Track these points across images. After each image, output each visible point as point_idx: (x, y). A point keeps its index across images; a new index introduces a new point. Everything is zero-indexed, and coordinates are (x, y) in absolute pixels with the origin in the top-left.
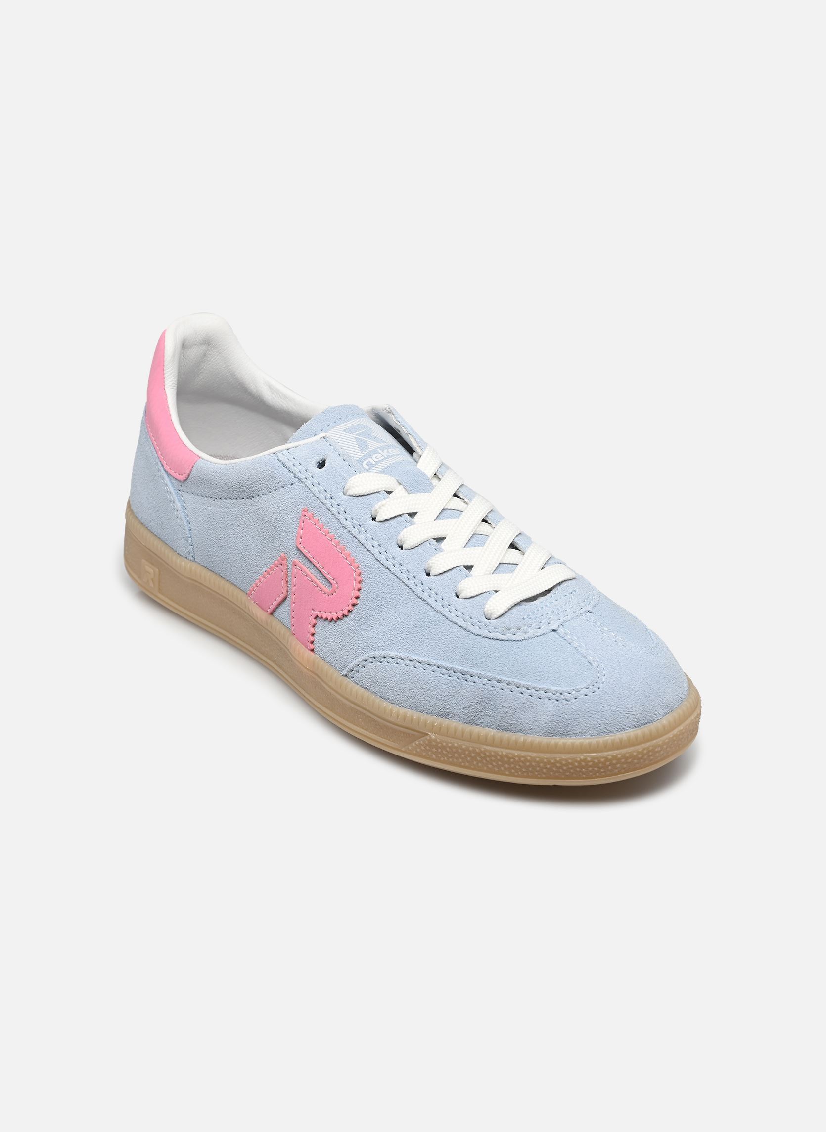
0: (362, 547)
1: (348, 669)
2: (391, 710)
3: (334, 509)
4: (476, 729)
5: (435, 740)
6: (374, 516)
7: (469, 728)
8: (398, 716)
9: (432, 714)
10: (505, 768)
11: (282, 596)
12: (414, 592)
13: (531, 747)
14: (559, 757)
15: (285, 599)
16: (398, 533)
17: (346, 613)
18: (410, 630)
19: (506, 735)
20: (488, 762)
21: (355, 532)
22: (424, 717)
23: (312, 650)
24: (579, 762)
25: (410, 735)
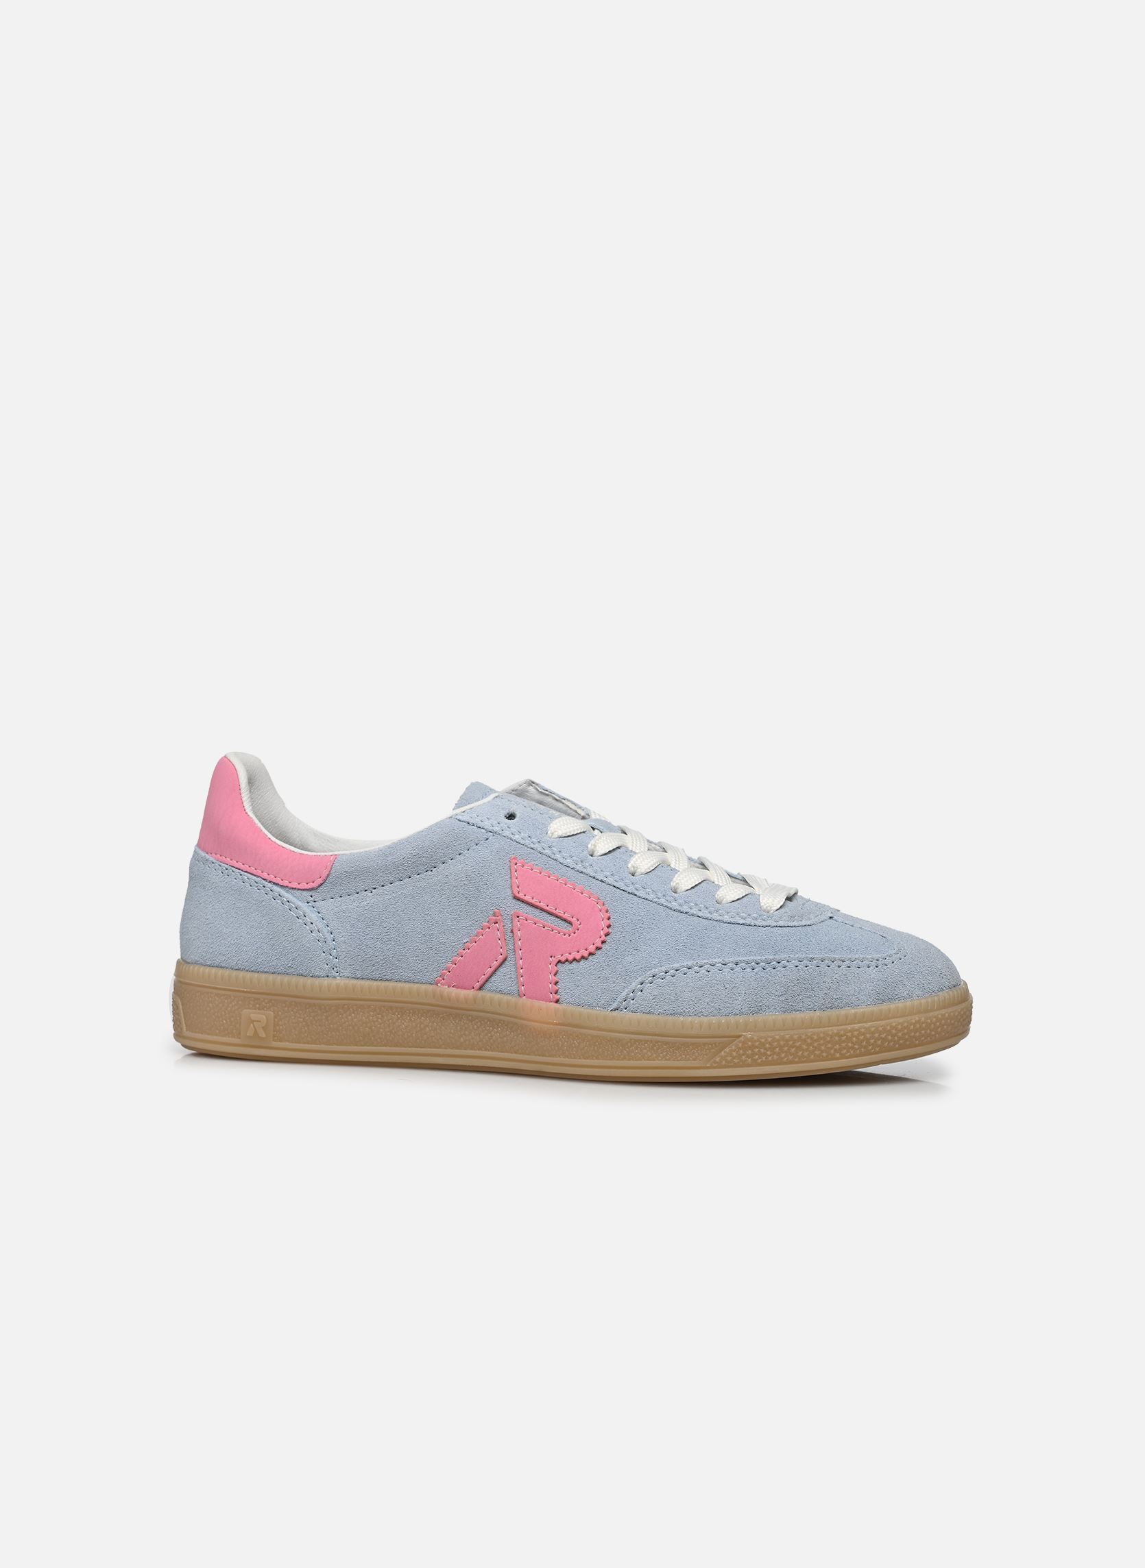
0: (594, 880)
1: (620, 999)
2: (691, 1022)
3: (546, 851)
4: (798, 1016)
5: (751, 1039)
6: (591, 853)
7: (789, 1016)
8: (701, 1026)
9: (741, 1013)
10: (835, 1050)
11: (501, 958)
12: (671, 909)
13: (863, 1019)
14: (894, 1022)
15: (505, 960)
16: (627, 862)
17: (599, 944)
18: (685, 941)
19: (834, 1013)
20: (816, 1048)
21: (580, 867)
22: (732, 1019)
23: (557, 1001)
24: (914, 1024)
25: (717, 1044)
